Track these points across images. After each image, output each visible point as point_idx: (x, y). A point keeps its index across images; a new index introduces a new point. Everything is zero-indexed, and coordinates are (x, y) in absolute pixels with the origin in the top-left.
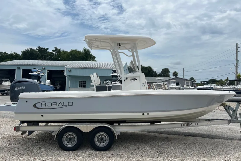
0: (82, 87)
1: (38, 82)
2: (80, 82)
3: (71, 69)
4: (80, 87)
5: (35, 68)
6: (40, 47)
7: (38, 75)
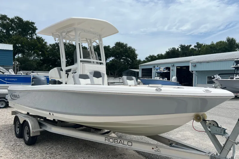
0: (210, 83)
1: (160, 78)
2: (208, 77)
3: (196, 64)
4: (208, 83)
5: (158, 66)
6: (182, 45)
7: (161, 72)
